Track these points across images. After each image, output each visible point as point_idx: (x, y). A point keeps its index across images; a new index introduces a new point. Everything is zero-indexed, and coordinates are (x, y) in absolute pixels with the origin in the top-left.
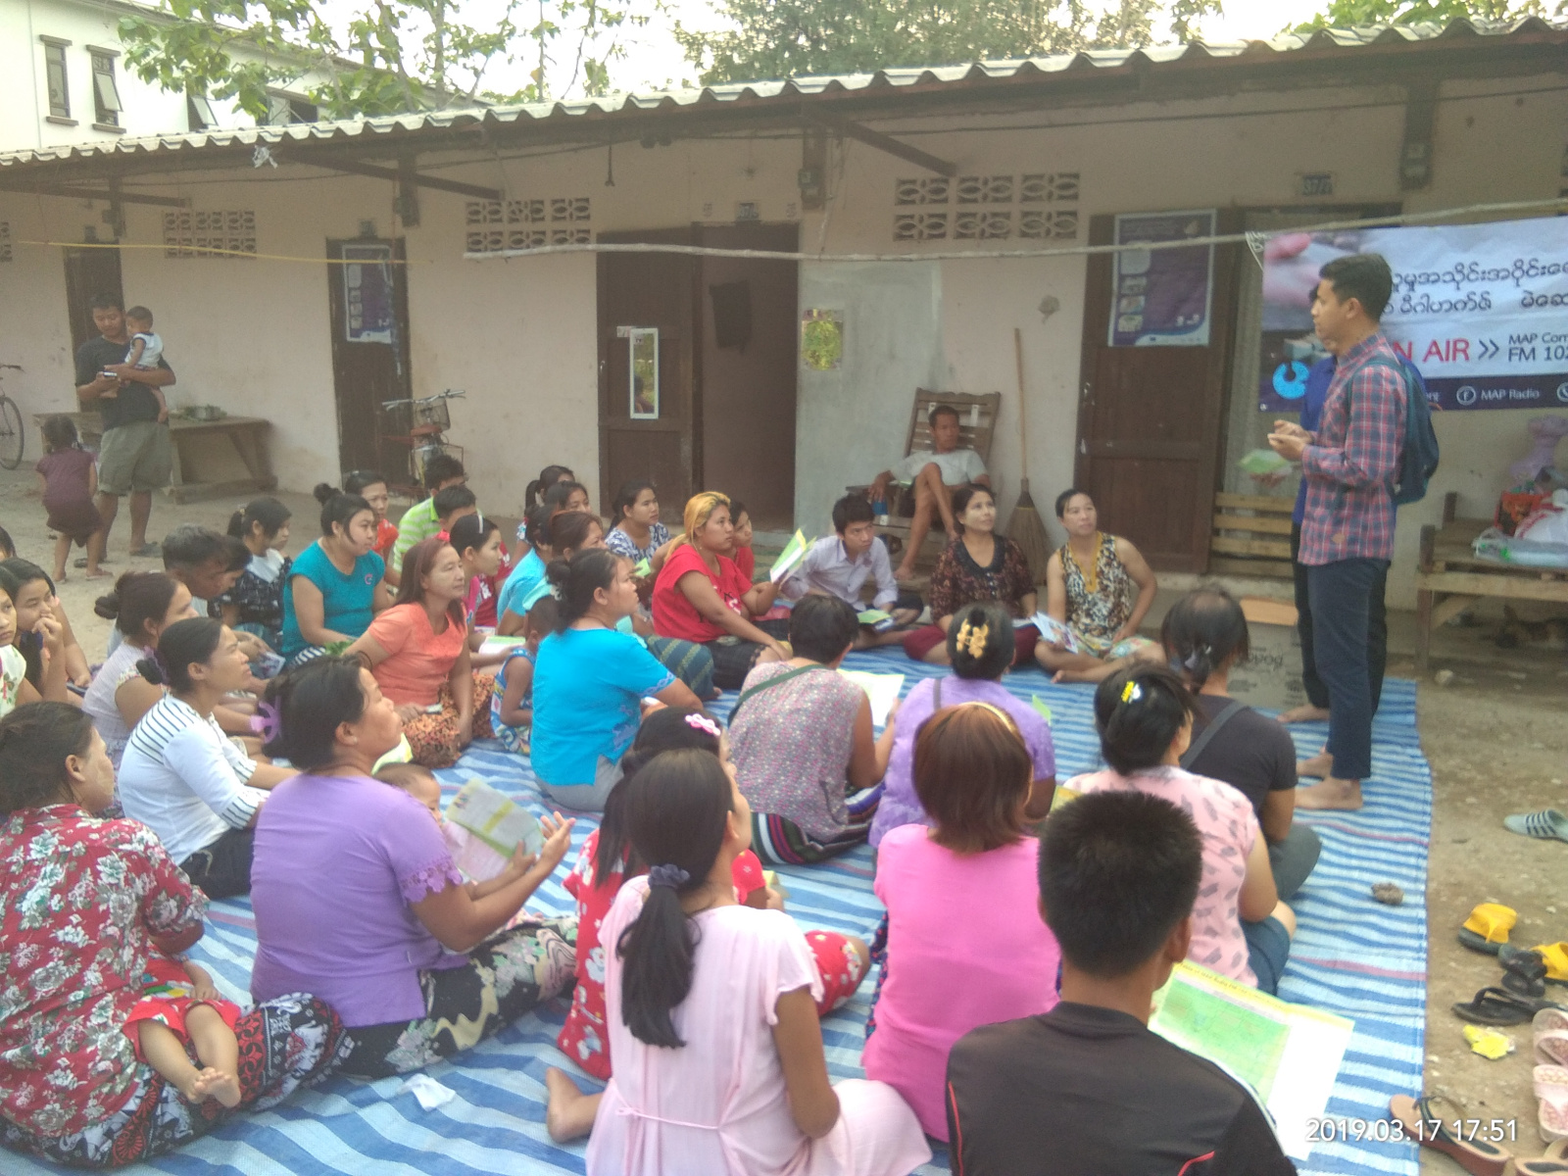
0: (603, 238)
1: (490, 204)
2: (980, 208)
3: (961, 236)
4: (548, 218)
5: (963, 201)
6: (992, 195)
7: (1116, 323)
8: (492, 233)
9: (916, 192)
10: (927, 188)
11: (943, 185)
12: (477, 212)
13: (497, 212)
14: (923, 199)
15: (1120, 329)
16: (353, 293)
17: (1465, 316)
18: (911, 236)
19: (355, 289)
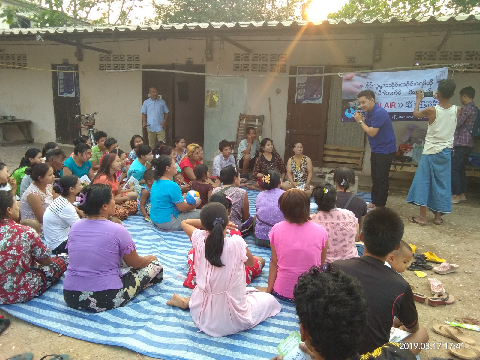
0: (144, 67)
1: (107, 55)
2: (259, 63)
3: (253, 70)
4: (126, 60)
5: (253, 60)
6: (262, 59)
7: (297, 97)
8: (108, 64)
9: (240, 57)
10: (243, 56)
11: (248, 56)
12: (103, 58)
13: (109, 58)
14: (242, 60)
15: (298, 99)
16: (61, 81)
17: (394, 96)
18: (239, 70)
19: (61, 80)
